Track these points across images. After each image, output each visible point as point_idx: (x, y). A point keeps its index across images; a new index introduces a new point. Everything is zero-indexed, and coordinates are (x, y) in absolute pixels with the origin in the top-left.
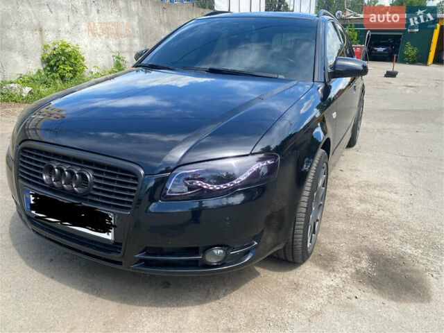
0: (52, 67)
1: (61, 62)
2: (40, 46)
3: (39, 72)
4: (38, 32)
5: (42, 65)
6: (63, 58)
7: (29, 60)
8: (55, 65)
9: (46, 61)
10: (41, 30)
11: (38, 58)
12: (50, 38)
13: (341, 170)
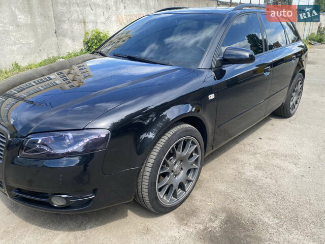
0: (89, 47)
1: (94, 44)
2: (83, 33)
3: (82, 50)
4: (82, 24)
5: (84, 46)
6: (96, 41)
7: (76, 43)
8: (91, 46)
9: (86, 43)
10: (84, 22)
11: (82, 41)
12: (90, 27)
13: (260, 139)
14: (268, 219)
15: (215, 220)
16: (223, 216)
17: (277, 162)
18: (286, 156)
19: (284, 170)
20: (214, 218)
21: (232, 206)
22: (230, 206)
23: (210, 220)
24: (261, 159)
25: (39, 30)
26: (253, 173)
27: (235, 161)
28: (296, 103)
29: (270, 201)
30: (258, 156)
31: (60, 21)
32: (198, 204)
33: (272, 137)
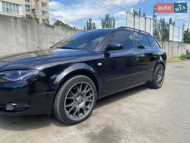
4: (53, 44)
13: (137, 97)
14: (128, 130)
15: (98, 129)
16: (103, 128)
17: (143, 106)
18: (149, 104)
19: (145, 110)
20: (98, 128)
21: (110, 124)
22: (109, 124)
23: (95, 129)
24: (135, 105)
25: (29, 46)
26: (128, 111)
27: (119, 105)
28: (161, 81)
29: (132, 123)
30: (133, 104)
31: (41, 42)
32: (91, 122)
33: (145, 96)
